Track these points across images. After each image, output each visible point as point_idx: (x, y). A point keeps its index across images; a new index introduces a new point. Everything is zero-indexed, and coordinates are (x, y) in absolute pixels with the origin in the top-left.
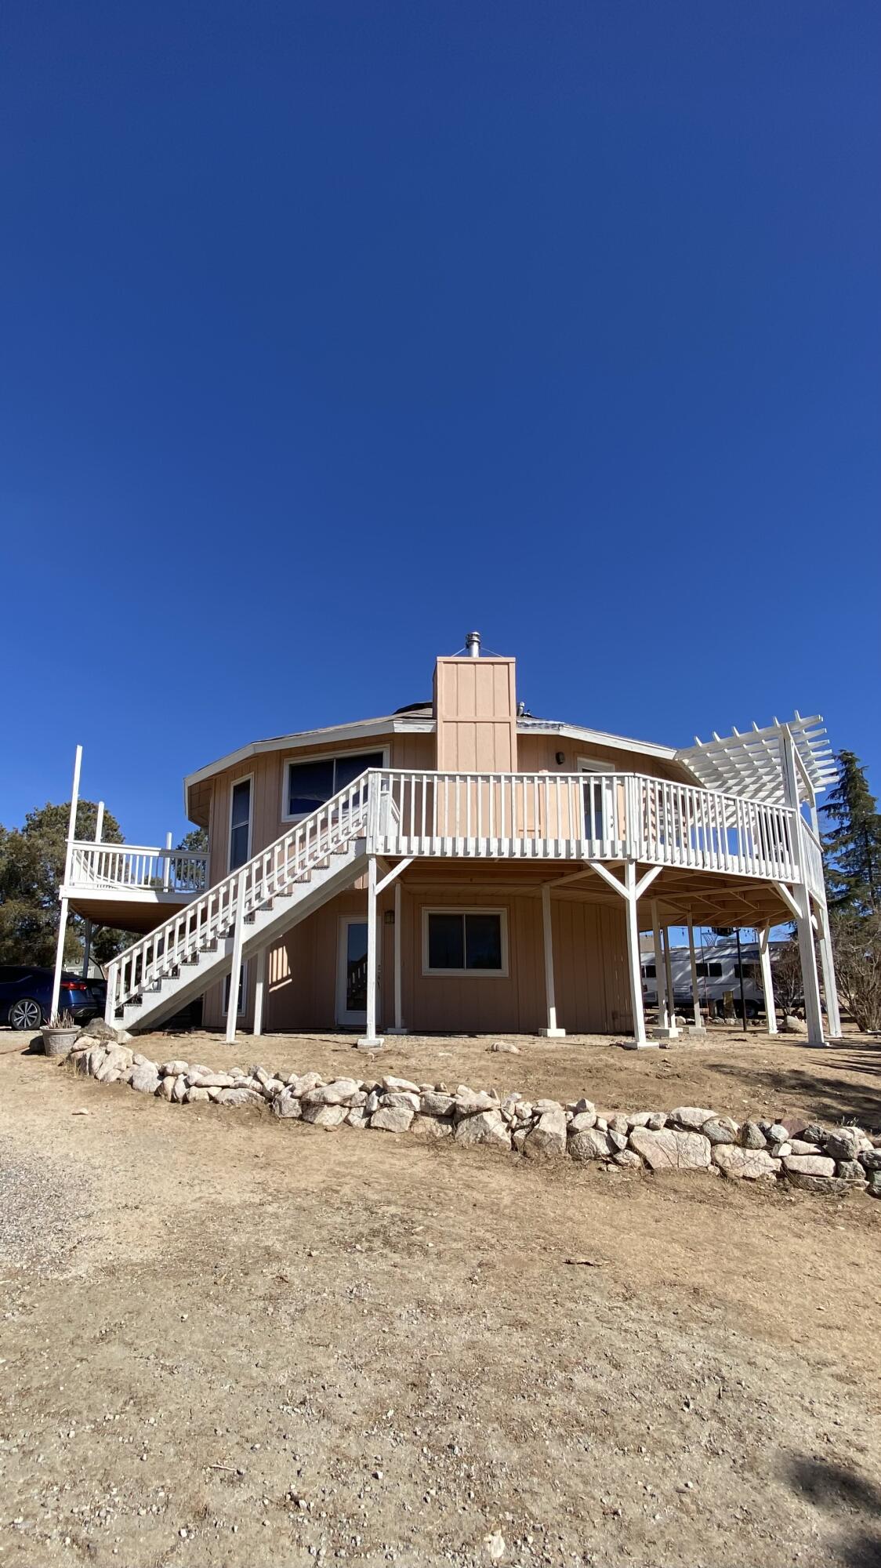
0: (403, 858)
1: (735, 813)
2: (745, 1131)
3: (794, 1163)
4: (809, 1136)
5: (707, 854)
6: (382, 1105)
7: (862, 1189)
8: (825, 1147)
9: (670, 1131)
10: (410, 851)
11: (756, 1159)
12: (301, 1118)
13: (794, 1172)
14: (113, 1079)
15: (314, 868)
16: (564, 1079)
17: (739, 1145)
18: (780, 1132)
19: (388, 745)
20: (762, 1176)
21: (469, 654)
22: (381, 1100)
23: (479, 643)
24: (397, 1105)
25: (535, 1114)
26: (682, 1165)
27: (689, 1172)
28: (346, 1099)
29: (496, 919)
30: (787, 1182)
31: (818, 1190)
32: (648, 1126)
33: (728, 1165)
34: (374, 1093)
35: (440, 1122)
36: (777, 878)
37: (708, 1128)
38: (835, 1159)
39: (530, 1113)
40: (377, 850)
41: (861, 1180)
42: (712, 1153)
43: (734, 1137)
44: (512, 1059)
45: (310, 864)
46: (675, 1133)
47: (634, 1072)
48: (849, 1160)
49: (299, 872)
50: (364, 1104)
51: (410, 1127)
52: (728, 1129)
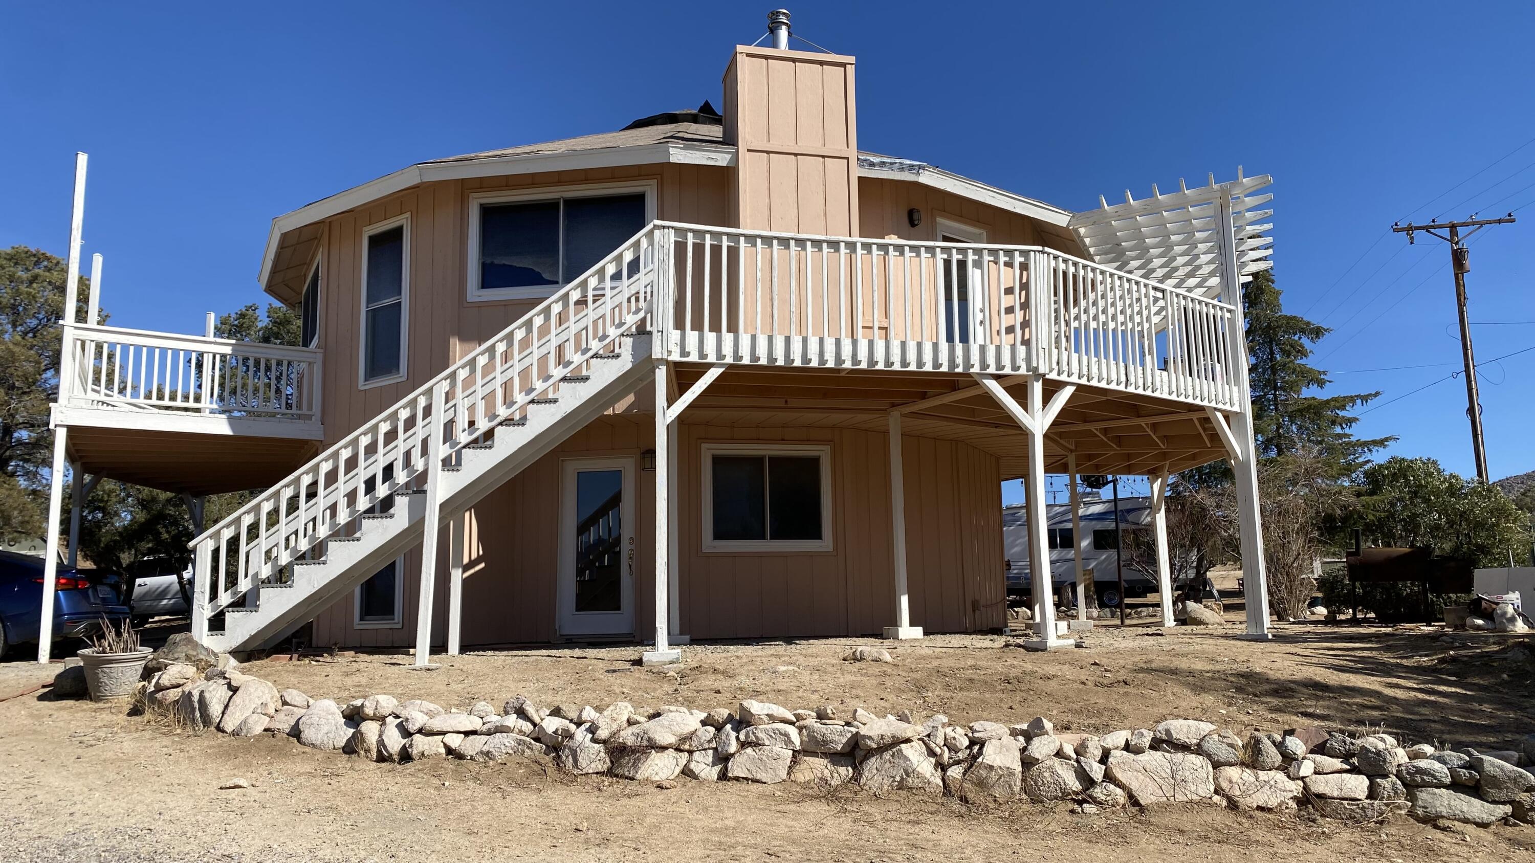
0: (710, 366)
1: (1162, 309)
2: (1254, 747)
3: (1320, 785)
4: (1334, 749)
5: (1131, 368)
6: (743, 745)
7: (1403, 812)
8: (1355, 760)
9: (1159, 753)
10: (720, 355)
11: (1272, 783)
12: (610, 773)
13: (1321, 796)
14: (258, 730)
15: (564, 379)
16: (974, 694)
17: (1247, 766)
18: (1296, 745)
19: (654, 182)
20: (1280, 805)
21: (774, 44)
22: (742, 737)
23: (789, 27)
24: (767, 742)
25: (972, 743)
26: (1180, 797)
27: (1188, 806)
28: (684, 739)
29: (814, 463)
30: (1312, 811)
31: (1351, 818)
32: (1127, 747)
33: (1238, 793)
34: (729, 726)
35: (834, 763)
36: (1213, 404)
37: (1208, 746)
38: (1368, 777)
39: (966, 742)
40: (670, 353)
41: (1402, 801)
42: (1215, 779)
43: (1241, 754)
44: (889, 671)
45: (558, 372)
46: (1167, 755)
47: (1064, 681)
48: (1385, 776)
49: (539, 386)
50: (714, 745)
51: (789, 774)
52: (1231, 746)
